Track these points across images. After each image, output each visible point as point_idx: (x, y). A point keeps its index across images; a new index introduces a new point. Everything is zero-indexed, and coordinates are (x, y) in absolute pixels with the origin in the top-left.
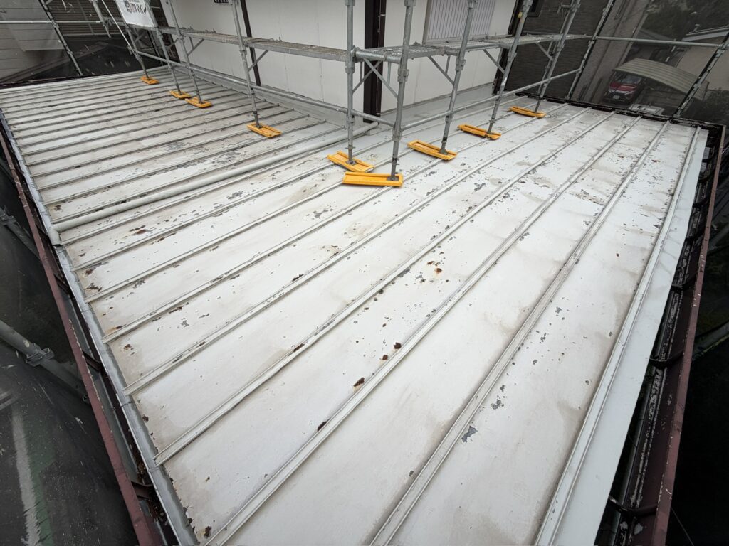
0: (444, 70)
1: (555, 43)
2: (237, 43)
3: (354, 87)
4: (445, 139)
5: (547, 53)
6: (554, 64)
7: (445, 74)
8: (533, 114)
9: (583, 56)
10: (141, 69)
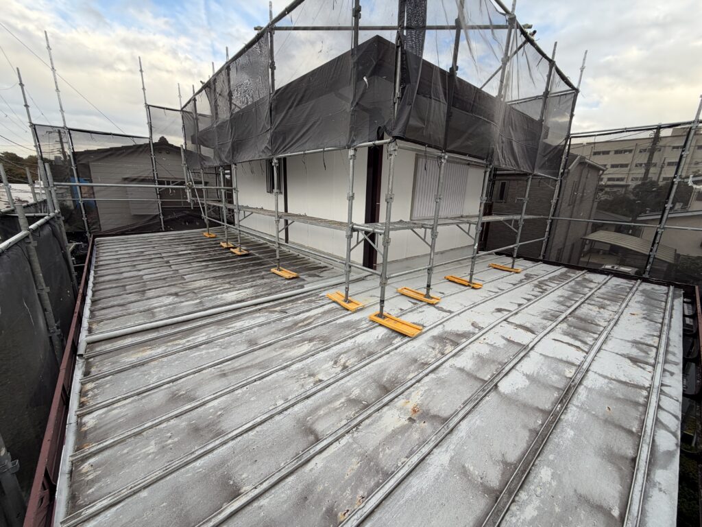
0: (423, 237)
1: (516, 221)
2: (275, 216)
3: (352, 247)
4: (429, 286)
5: (512, 227)
6: (519, 234)
7: (424, 240)
8: (511, 270)
9: (545, 229)
10: (206, 227)
